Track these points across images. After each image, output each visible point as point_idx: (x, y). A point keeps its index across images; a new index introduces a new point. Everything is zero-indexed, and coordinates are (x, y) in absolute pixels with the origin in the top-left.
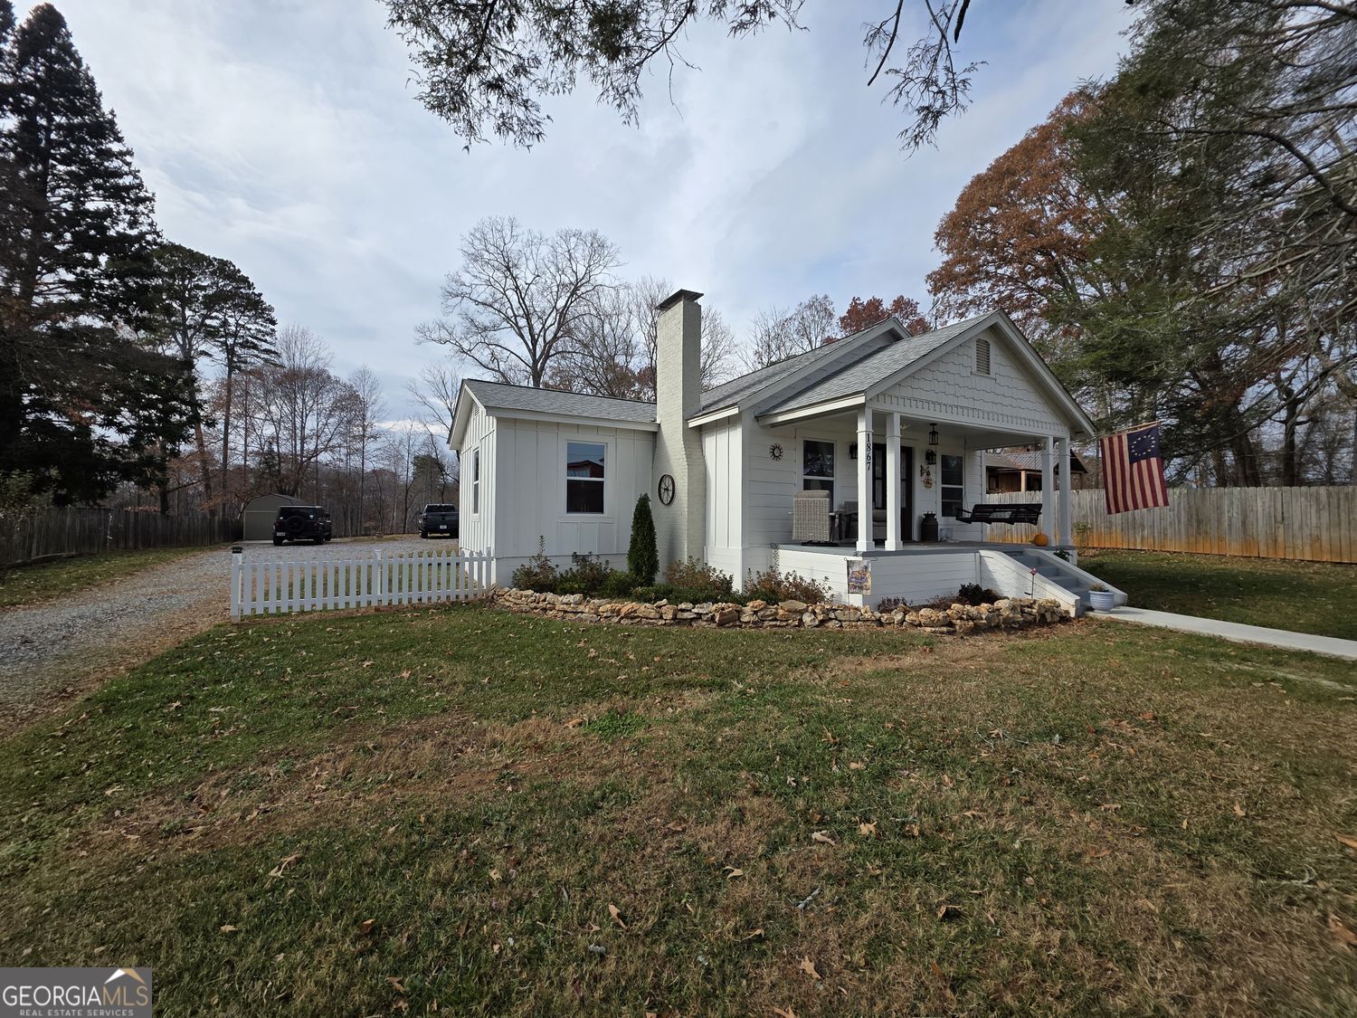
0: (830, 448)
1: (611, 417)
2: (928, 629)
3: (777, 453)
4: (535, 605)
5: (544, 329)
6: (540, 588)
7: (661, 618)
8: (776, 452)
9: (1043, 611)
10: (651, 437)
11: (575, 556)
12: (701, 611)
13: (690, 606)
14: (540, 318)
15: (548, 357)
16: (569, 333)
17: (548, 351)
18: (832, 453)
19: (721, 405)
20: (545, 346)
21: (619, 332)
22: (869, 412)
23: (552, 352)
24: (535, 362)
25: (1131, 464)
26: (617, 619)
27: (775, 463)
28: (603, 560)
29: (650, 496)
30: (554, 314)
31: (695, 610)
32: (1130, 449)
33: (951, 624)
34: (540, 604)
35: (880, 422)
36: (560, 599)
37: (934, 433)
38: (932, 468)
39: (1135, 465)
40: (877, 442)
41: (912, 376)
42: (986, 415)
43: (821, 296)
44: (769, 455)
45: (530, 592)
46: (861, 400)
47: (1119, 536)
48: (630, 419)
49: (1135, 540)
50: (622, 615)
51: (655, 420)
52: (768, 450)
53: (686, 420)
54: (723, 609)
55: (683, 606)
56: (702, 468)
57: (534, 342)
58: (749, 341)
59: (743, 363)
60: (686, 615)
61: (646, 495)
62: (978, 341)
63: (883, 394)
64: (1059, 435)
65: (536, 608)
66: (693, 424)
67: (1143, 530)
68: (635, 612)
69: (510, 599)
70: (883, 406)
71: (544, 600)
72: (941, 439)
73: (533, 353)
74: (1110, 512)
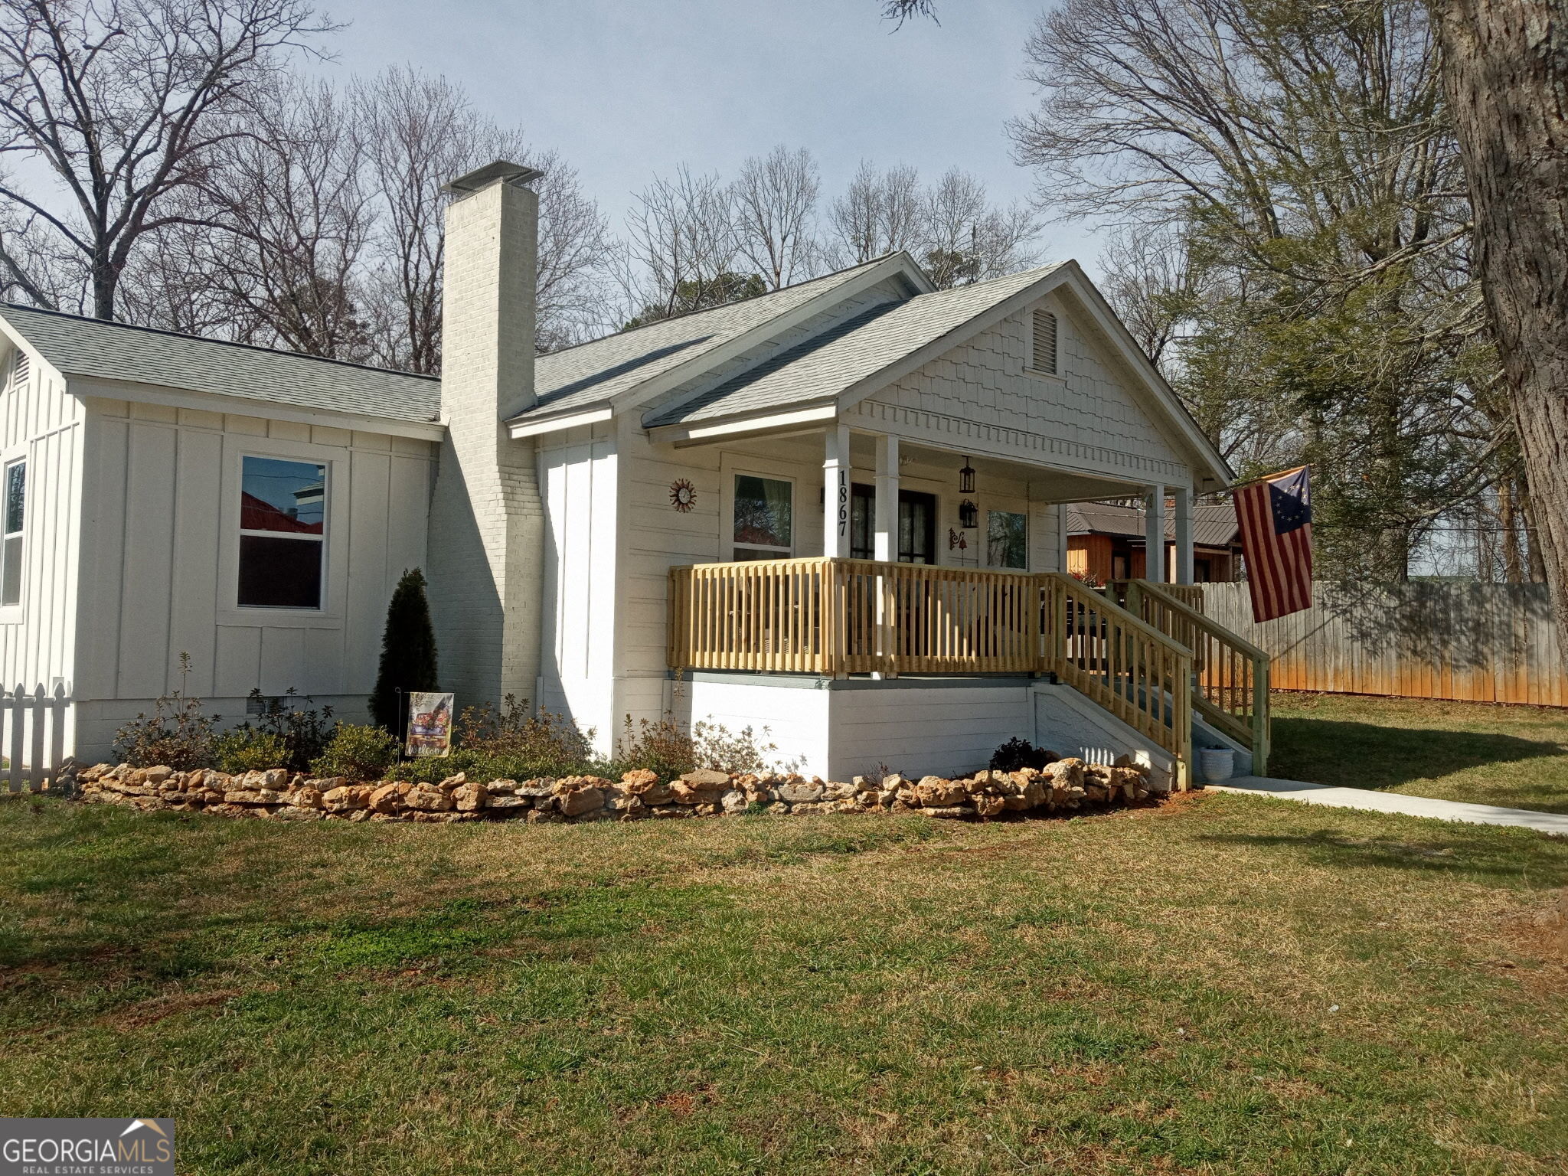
0: (784, 490)
1: (342, 407)
2: (931, 811)
3: (684, 497)
4: (176, 794)
5: (128, 162)
6: (184, 762)
7: (454, 809)
8: (682, 496)
9: (1120, 782)
10: (426, 452)
11: (255, 697)
12: (533, 791)
13: (512, 783)
14: (117, 132)
15: (137, 228)
16: (196, 176)
17: (140, 214)
18: (787, 498)
19: (579, 399)
20: (129, 205)
21: (328, 187)
22: (844, 434)
23: (148, 219)
24: (104, 239)
25: (1279, 534)
26: (362, 814)
27: (680, 514)
28: (318, 707)
29: (423, 574)
30: (155, 128)
31: (522, 791)
32: (1274, 509)
33: (969, 803)
34: (190, 793)
35: (862, 448)
36: (237, 779)
37: (967, 471)
38: (970, 534)
39: (1286, 536)
40: (859, 480)
41: (921, 372)
42: (1047, 443)
43: (792, 150)
44: (669, 501)
45: (161, 769)
46: (828, 412)
47: (1302, 668)
48: (383, 414)
49: (1325, 675)
50: (373, 804)
51: (436, 419)
52: (668, 492)
53: (505, 422)
54: (576, 787)
55: (498, 784)
56: (536, 520)
57: (102, 190)
58: (632, 241)
59: (619, 287)
60: (501, 801)
61: (417, 572)
62: (1036, 313)
63: (871, 400)
64: (1173, 482)
65: (178, 801)
66: (519, 432)
67: (1337, 657)
68: (401, 798)
69: (116, 785)
70: (869, 425)
71: (200, 784)
72: (979, 479)
73: (98, 221)
74: (1258, 620)
